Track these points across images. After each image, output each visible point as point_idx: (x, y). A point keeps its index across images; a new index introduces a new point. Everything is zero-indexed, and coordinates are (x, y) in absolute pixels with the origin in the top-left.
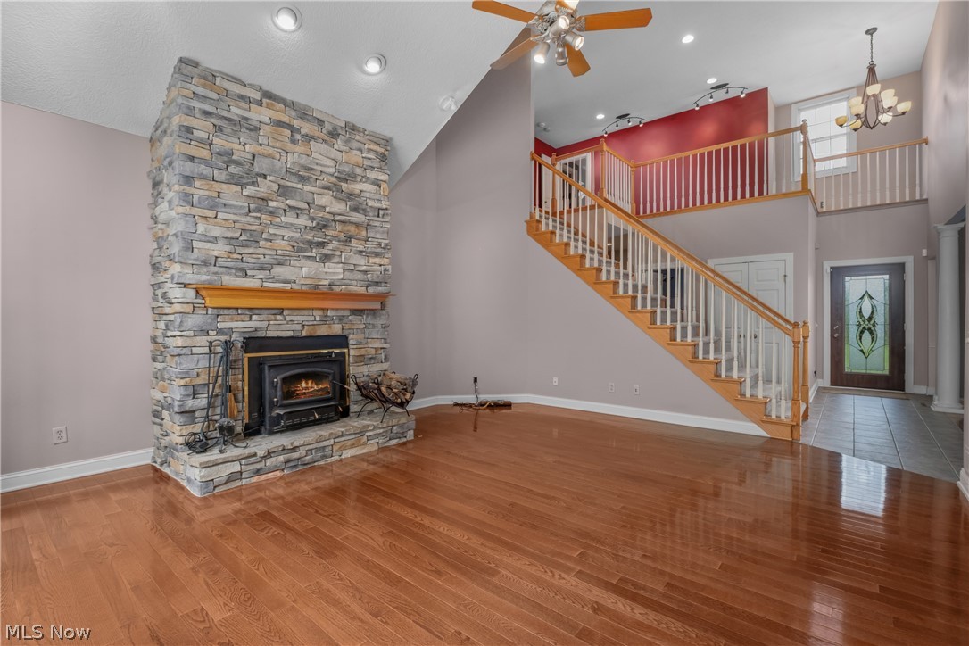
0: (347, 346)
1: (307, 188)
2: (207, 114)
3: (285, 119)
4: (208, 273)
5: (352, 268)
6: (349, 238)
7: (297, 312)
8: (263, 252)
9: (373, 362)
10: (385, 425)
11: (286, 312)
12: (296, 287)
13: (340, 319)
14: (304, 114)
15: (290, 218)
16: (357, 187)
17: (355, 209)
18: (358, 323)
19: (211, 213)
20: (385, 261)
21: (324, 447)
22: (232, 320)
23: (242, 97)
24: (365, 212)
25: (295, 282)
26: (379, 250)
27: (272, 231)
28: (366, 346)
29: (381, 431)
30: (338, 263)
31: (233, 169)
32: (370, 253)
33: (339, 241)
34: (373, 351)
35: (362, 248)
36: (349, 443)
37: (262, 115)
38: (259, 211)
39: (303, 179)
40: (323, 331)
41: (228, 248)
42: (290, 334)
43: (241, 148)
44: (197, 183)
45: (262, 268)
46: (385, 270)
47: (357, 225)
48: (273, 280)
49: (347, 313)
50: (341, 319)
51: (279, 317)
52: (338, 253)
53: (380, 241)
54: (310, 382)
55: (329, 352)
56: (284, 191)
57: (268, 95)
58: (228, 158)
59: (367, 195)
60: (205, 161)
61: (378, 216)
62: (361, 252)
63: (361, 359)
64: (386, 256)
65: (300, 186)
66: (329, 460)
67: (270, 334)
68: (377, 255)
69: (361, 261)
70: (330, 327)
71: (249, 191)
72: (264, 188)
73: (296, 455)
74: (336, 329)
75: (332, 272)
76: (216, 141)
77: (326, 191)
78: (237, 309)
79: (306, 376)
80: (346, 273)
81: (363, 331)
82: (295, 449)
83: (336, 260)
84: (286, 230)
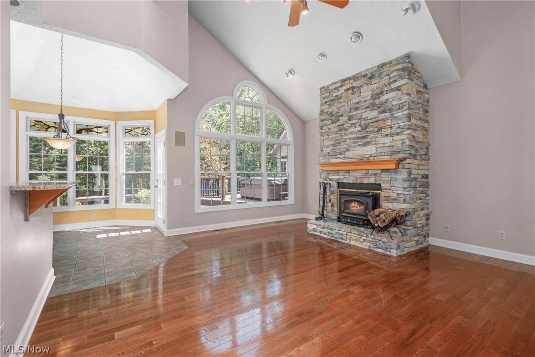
0: (381, 190)
1: (359, 112)
2: (326, 102)
3: (349, 86)
4: (325, 159)
5: (382, 145)
6: (380, 129)
7: (354, 172)
8: (344, 146)
9: (396, 201)
10: (372, 237)
11: (350, 172)
12: (354, 160)
13: (375, 175)
14: (355, 78)
15: (353, 129)
16: (384, 98)
17: (384, 112)
18: (385, 177)
19: (326, 137)
20: (404, 137)
21: (343, 234)
22: (333, 175)
23: (335, 89)
24: (391, 110)
25: (353, 158)
26: (399, 130)
27: (345, 137)
28: (390, 191)
29: (371, 240)
30: (374, 144)
31: (333, 118)
32: (393, 134)
33: (374, 133)
34: (395, 195)
35: (388, 132)
36: (354, 238)
37: (342, 90)
38: (340, 130)
39: (356, 109)
40: (366, 181)
41: (331, 148)
42: (351, 182)
43: (336, 108)
44: (324, 128)
45: (341, 154)
46: (403, 143)
47: (384, 120)
48: (345, 158)
49: (379, 171)
50: (376, 175)
51: (347, 174)
52: (373, 139)
53: (398, 125)
55: (369, 192)
56: (350, 118)
57: (343, 81)
58: (331, 114)
59: (391, 100)
60: (326, 119)
61: (400, 109)
62: (387, 135)
63: (388, 199)
64: (405, 133)
65: (356, 113)
66: (343, 241)
67: (344, 181)
68: (397, 134)
69: (388, 140)
70: (369, 179)
71: (338, 124)
72: (343, 119)
73: (331, 232)
74: (372, 180)
75: (370, 150)
76: (329, 110)
77: (367, 109)
78: (334, 171)
79: (355, 201)
80: (379, 149)
81: (390, 182)
82: (332, 229)
83: (373, 143)
84: (350, 135)
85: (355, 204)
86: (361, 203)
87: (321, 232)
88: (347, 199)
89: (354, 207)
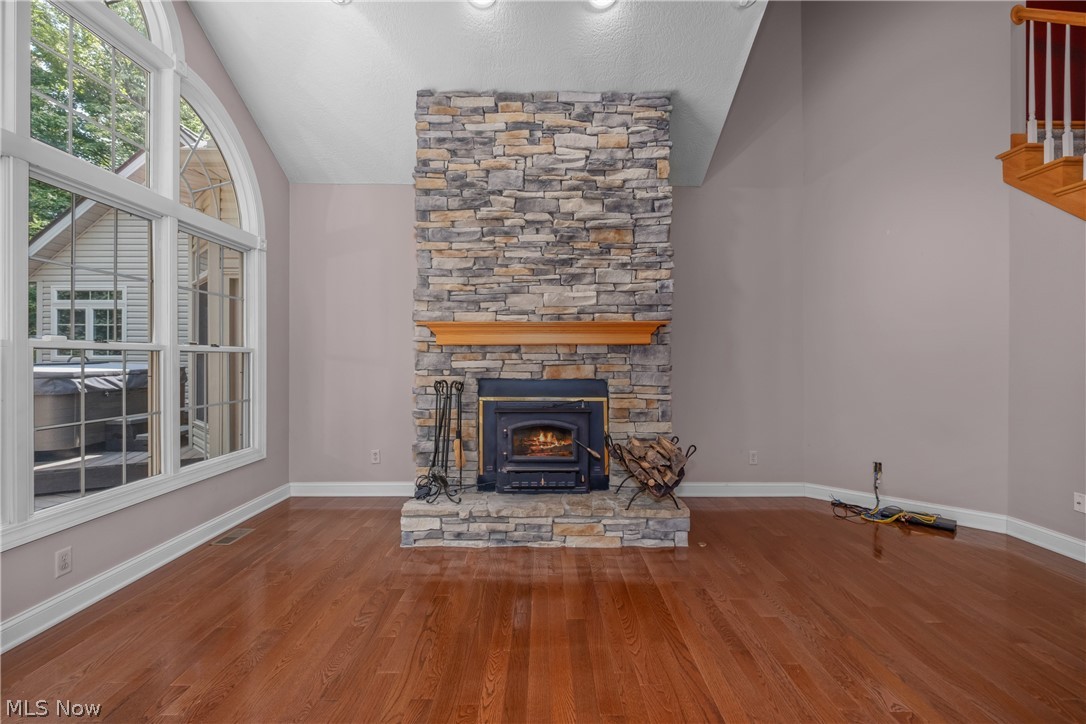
0: (606, 394)
1: (549, 195)
2: (441, 140)
3: (522, 117)
4: (440, 309)
5: (611, 288)
6: (607, 249)
7: (536, 350)
8: (498, 280)
9: (643, 419)
10: (632, 514)
11: (523, 350)
12: (534, 319)
13: (593, 359)
14: (544, 103)
15: (529, 236)
16: (616, 178)
17: (616, 208)
18: (618, 362)
19: (443, 245)
20: (664, 273)
21: (540, 526)
22: (465, 359)
23: (475, 111)
24: (631, 209)
25: (534, 312)
26: (653, 259)
27: (507, 254)
28: (631, 396)
29: (627, 522)
30: (590, 284)
31: (467, 193)
32: (637, 265)
33: (592, 254)
34: (643, 404)
35: (626, 259)
36: (578, 528)
37: (497, 122)
38: (492, 233)
39: (544, 185)
40: (569, 373)
41: (461, 280)
42: (527, 376)
43: (476, 166)
44: (433, 216)
45: (494, 299)
46: (662, 287)
47: (618, 229)
48: (508, 312)
49: (604, 350)
50: (595, 358)
51: (514, 356)
52: (591, 271)
53: (652, 245)
54: (549, 435)
55: (580, 401)
56: (521, 205)
57: (503, 97)
58: (461, 182)
59: (634, 184)
60: (440, 192)
61: (653, 210)
62: (624, 265)
63: (625, 414)
64: (665, 265)
65: (541, 194)
66: (545, 544)
67: (504, 375)
68: (649, 266)
69: (625, 278)
70: (578, 369)
71: (484, 212)
72: (500, 205)
73: (501, 527)
74: (587, 371)
75: (583, 295)
76: (452, 166)
77: (574, 193)
78: (470, 346)
79: (546, 429)
80: (602, 296)
81: (628, 374)
82: (501, 519)
83: (588, 279)
84: (524, 251)
85: (546, 437)
86: (562, 432)
87: (459, 536)
88: (520, 425)
89: (545, 443)
